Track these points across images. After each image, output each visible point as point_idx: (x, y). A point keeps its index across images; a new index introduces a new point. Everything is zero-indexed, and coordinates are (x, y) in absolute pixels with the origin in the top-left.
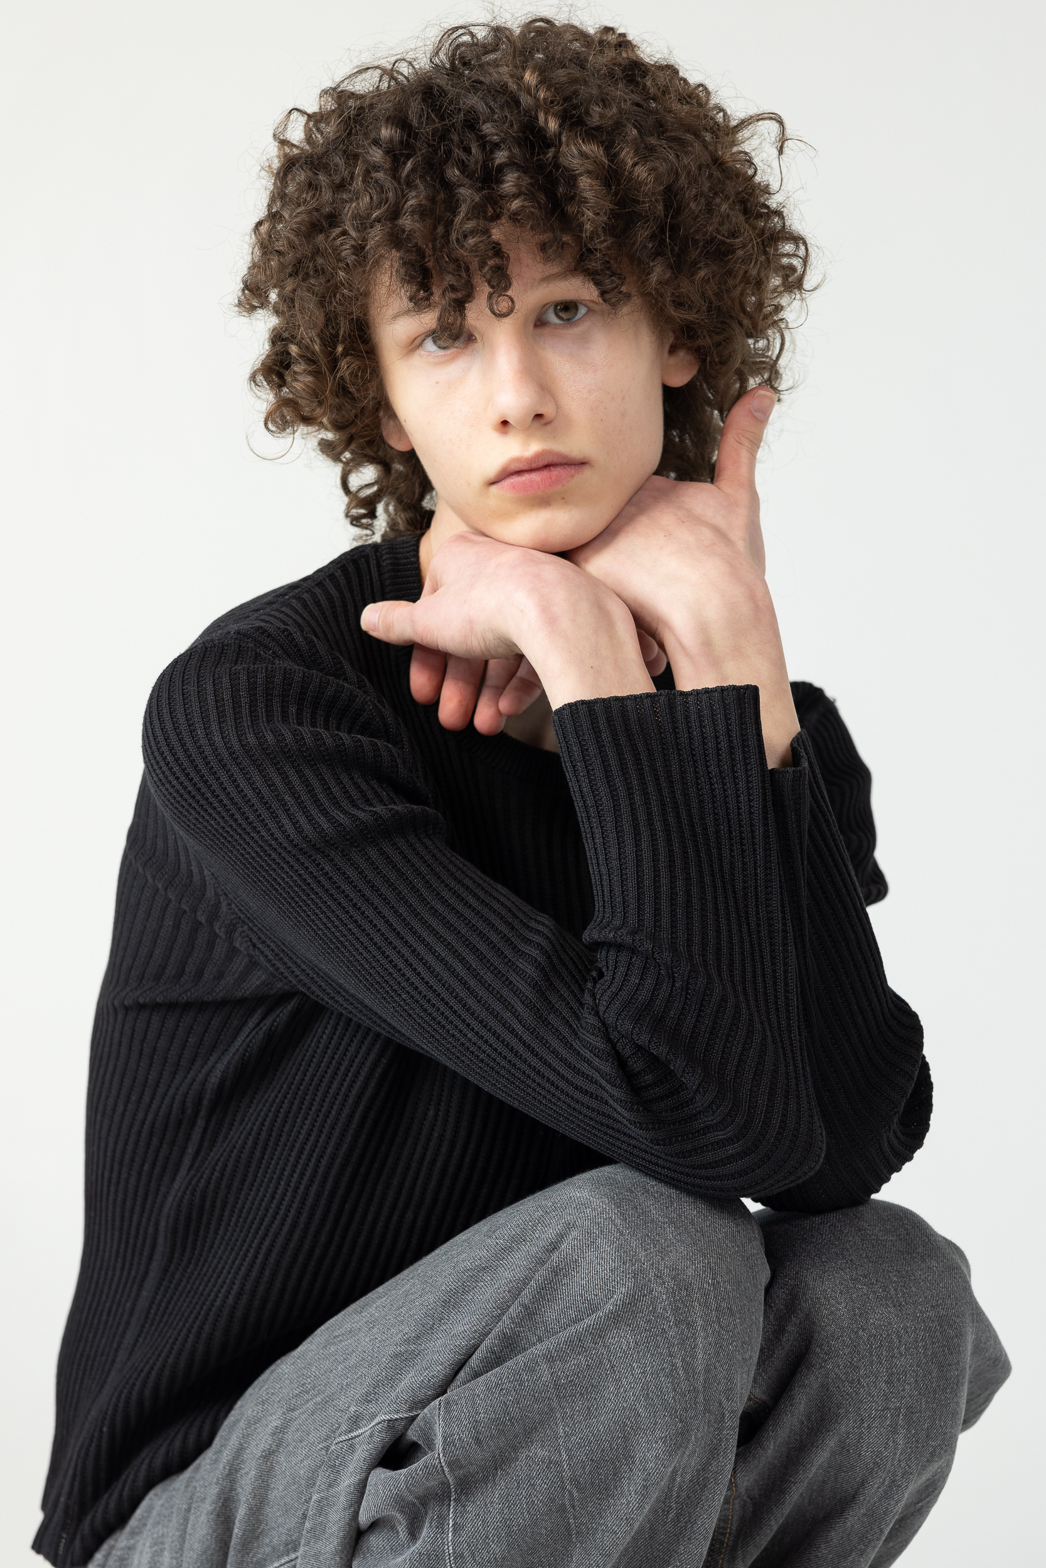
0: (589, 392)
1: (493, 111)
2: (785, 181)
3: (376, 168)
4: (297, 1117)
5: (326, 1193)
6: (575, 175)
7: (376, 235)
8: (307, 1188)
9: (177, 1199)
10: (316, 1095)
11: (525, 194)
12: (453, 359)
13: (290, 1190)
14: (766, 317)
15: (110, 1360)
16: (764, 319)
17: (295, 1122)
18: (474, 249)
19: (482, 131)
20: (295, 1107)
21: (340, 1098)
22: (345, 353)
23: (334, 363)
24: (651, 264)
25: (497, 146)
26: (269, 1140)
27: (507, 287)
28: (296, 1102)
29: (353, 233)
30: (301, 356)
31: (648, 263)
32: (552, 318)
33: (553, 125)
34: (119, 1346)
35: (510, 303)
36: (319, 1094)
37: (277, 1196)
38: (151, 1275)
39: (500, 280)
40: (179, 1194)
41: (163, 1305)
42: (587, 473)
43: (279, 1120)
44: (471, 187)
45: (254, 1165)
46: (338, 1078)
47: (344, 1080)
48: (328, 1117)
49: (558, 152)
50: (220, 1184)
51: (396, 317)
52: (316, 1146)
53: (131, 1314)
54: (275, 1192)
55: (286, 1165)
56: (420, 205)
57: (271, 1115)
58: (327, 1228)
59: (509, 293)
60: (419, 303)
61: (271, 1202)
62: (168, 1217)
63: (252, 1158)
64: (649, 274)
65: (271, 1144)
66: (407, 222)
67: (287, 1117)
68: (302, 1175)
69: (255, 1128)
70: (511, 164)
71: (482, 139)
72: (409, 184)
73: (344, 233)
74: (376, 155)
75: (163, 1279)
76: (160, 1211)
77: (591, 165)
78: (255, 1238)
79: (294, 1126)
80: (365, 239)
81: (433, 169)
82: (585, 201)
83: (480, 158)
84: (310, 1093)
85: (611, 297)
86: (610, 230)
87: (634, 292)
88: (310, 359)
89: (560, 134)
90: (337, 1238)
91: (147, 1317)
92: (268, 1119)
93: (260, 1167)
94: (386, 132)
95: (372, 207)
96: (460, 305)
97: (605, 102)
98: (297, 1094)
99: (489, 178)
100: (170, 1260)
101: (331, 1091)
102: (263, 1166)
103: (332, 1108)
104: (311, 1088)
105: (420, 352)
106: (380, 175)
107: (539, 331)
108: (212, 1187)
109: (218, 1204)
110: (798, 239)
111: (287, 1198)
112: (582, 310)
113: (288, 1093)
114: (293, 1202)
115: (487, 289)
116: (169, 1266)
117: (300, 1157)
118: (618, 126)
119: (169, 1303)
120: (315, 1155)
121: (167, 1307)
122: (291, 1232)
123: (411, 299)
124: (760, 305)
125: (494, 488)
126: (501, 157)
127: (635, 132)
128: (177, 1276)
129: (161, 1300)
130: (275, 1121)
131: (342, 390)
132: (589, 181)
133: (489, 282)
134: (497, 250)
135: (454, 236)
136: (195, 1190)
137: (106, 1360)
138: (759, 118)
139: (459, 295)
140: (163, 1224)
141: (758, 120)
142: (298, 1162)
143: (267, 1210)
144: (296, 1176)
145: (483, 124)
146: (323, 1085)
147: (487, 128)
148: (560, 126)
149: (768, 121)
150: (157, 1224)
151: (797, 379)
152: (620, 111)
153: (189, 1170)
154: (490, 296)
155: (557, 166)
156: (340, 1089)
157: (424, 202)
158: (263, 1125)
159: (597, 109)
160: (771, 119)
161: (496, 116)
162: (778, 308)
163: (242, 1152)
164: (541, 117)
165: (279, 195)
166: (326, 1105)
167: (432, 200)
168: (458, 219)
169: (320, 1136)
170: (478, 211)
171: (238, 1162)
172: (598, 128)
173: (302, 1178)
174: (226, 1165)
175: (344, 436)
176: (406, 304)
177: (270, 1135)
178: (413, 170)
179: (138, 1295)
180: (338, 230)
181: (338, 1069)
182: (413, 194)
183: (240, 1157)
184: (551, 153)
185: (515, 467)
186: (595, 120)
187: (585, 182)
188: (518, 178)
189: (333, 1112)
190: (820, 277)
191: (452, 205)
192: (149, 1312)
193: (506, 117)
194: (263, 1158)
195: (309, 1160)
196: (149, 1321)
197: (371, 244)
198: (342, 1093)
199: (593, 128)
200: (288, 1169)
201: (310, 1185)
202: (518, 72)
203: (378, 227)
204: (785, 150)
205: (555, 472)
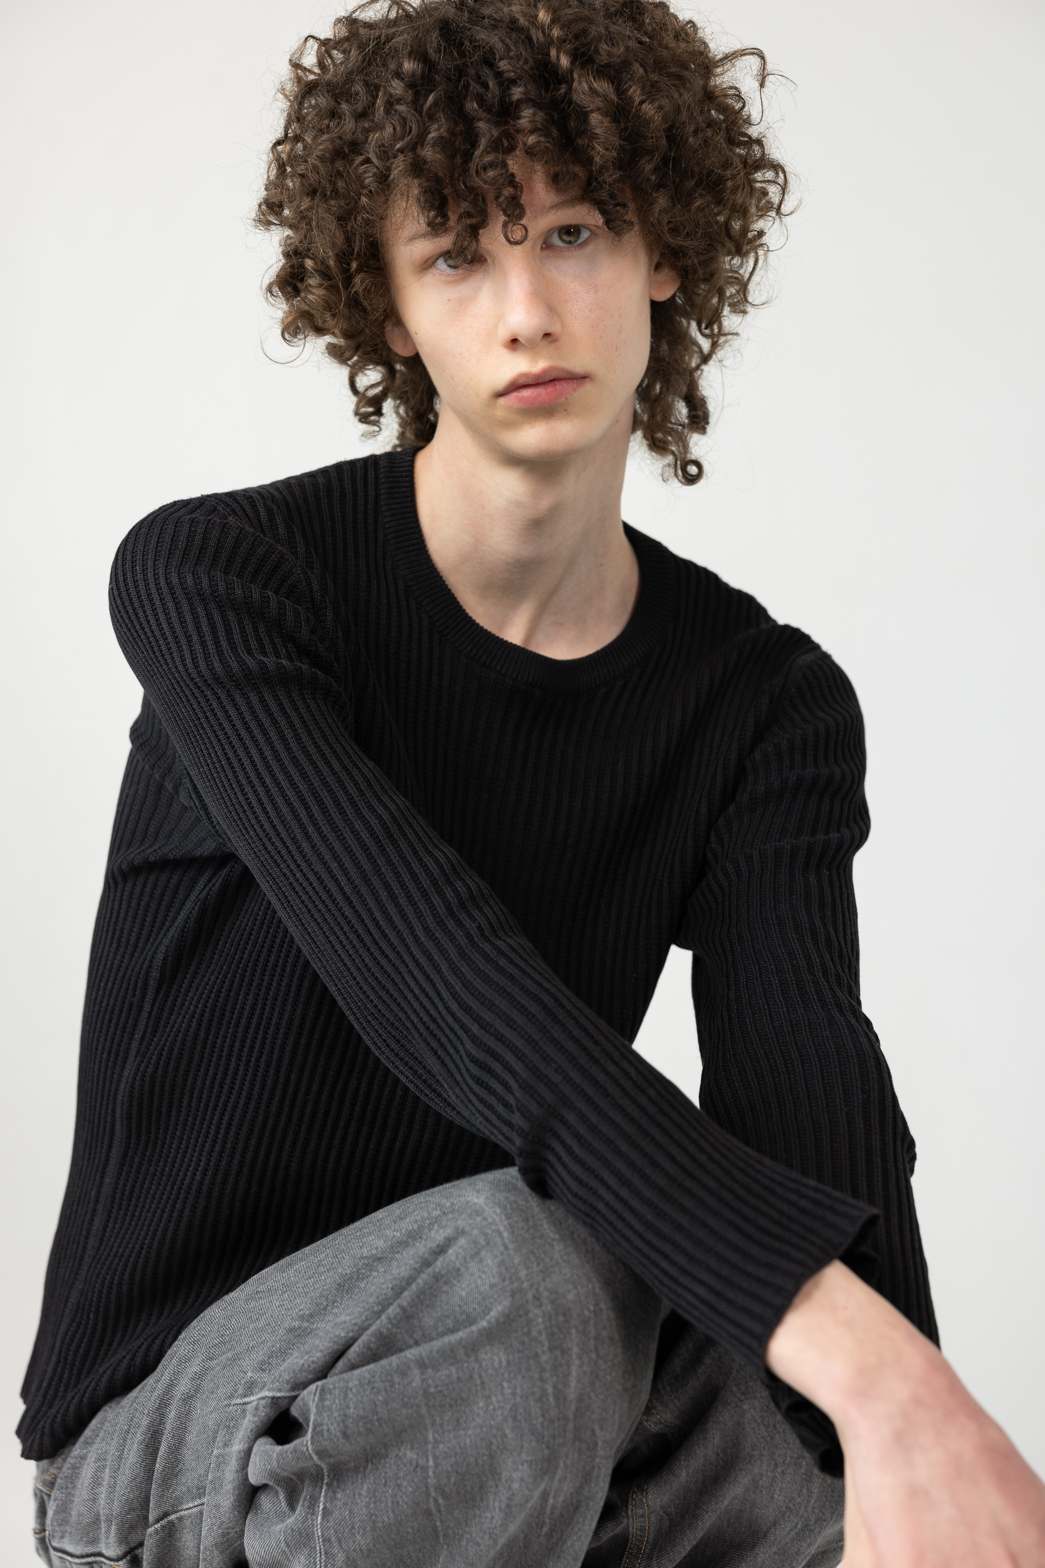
0: (590, 310)
1: (508, 49)
2: (766, 113)
3: (399, 101)
4: (239, 995)
5: (274, 1062)
6: (586, 112)
7: (399, 165)
8: (258, 1061)
9: (128, 1086)
10: (255, 970)
11: (541, 130)
12: (464, 279)
13: (242, 1064)
14: (750, 241)
15: (80, 1247)
16: (748, 243)
17: (237, 999)
18: (494, 182)
19: (499, 67)
20: (235, 986)
21: (279, 969)
22: (359, 270)
23: (348, 280)
24: (654, 195)
25: (513, 82)
26: (212, 1020)
27: (521, 216)
28: (237, 980)
29: (375, 160)
30: (316, 271)
31: (651, 194)
32: (556, 240)
33: (565, 61)
34: (88, 1233)
35: (524, 232)
36: (259, 970)
37: (230, 1073)
38: (112, 1162)
39: (515, 210)
40: (130, 1081)
41: (128, 1189)
42: (588, 387)
43: (221, 1000)
44: (488, 121)
45: (199, 1047)
46: (275, 950)
47: (281, 952)
48: (270, 989)
49: (570, 88)
50: (167, 1068)
51: (413, 238)
52: (262, 1019)
53: (97, 1201)
54: (227, 1069)
55: (234, 1041)
56: (441, 137)
57: (212, 996)
58: (277, 1098)
59: (523, 222)
60: (436, 228)
61: (225, 1078)
62: (123, 1104)
63: (196, 1039)
64: (651, 204)
65: (214, 1024)
66: (428, 153)
67: (229, 995)
68: (252, 1048)
69: (198, 1011)
70: (528, 100)
71: (498, 75)
72: (431, 117)
73: (368, 161)
74: (397, 87)
75: (123, 1165)
76: (115, 1099)
77: (602, 102)
78: (214, 1115)
79: (236, 1004)
80: (389, 169)
81: (454, 104)
82: (595, 136)
83: (497, 93)
84: (249, 969)
85: (614, 225)
86: (620, 164)
87: (635, 219)
88: (325, 273)
89: (572, 72)
90: (286, 1108)
91: (113, 1202)
92: (210, 1000)
93: (205, 1048)
94: (408, 66)
95: (395, 137)
96: (474, 231)
97: (611, 40)
98: (237, 972)
99: (505, 112)
100: (128, 1146)
101: (270, 964)
102: (208, 1046)
103: (272, 980)
104: (250, 965)
105: (433, 270)
106: (401, 108)
107: (546, 252)
108: (160, 1071)
109: (167, 1088)
110: (777, 167)
111: (240, 1073)
112: (585, 235)
113: (228, 973)
114: (246, 1075)
115: (502, 218)
116: (127, 1152)
117: (247, 1032)
118: (626, 64)
119: (134, 1186)
120: (262, 1028)
121: (132, 1191)
122: (247, 1104)
123: (429, 224)
124: (745, 230)
125: (502, 401)
126: (517, 93)
127: (641, 70)
128: (137, 1160)
129: (125, 1185)
130: (217, 1001)
131: (355, 303)
132: (600, 117)
133: (505, 213)
134: (511, 180)
135: (472, 167)
136: (144, 1076)
137: (77, 1248)
138: (742, 53)
139: (474, 221)
140: (118, 1111)
141: (741, 55)
142: (246, 1037)
143: (221, 1087)
144: (246, 1050)
145: (499, 61)
146: (261, 959)
147: (503, 65)
148: (572, 63)
149: (751, 56)
150: (114, 1112)
151: (771, 293)
152: (627, 48)
153: (136, 1057)
154: (505, 225)
155: (570, 102)
156: (278, 961)
157: (445, 135)
158: (206, 1007)
159: (605, 47)
160: (753, 54)
161: (512, 53)
162: (761, 234)
163: (187, 1035)
164: (553, 52)
165: (296, 117)
166: (267, 977)
167: (451, 132)
168: (477, 153)
169: (264, 1009)
170: (495, 146)
171: (184, 1045)
172: (608, 66)
173: (252, 1052)
174: (173, 1049)
175: (352, 343)
176: (423, 227)
177: (213, 1016)
178: (435, 103)
179: (101, 1182)
180: (360, 159)
181: (274, 942)
182: (435, 126)
183: (185, 1040)
184: (563, 89)
185: (522, 381)
186: (603, 59)
187: (595, 118)
188: (534, 114)
189: (274, 984)
190: (795, 203)
191: (472, 140)
192: (114, 1197)
193: (521, 54)
194: (207, 1039)
195: (257, 1033)
196: (116, 1206)
197: (394, 173)
198: (280, 965)
199: (602, 66)
200: (237, 1045)
201: (260, 1057)
202: (532, 11)
203: (401, 157)
204: (767, 83)
205: (559, 386)
